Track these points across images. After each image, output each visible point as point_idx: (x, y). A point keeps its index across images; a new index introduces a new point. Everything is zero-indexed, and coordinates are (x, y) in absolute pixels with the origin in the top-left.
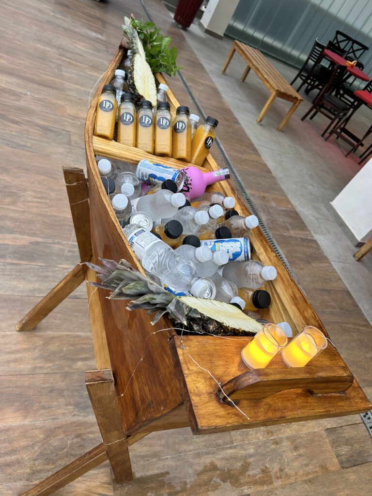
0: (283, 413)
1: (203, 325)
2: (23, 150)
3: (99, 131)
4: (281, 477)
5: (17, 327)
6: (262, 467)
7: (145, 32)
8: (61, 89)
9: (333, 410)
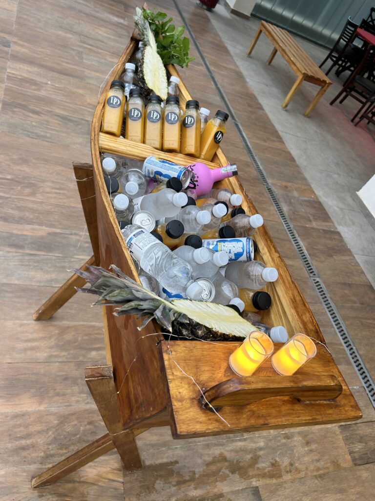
0: (267, 420)
1: (191, 330)
2: (43, 140)
3: (106, 127)
4: (291, 471)
5: (35, 316)
6: (271, 461)
7: (157, 23)
8: (81, 78)
9: (319, 418)
